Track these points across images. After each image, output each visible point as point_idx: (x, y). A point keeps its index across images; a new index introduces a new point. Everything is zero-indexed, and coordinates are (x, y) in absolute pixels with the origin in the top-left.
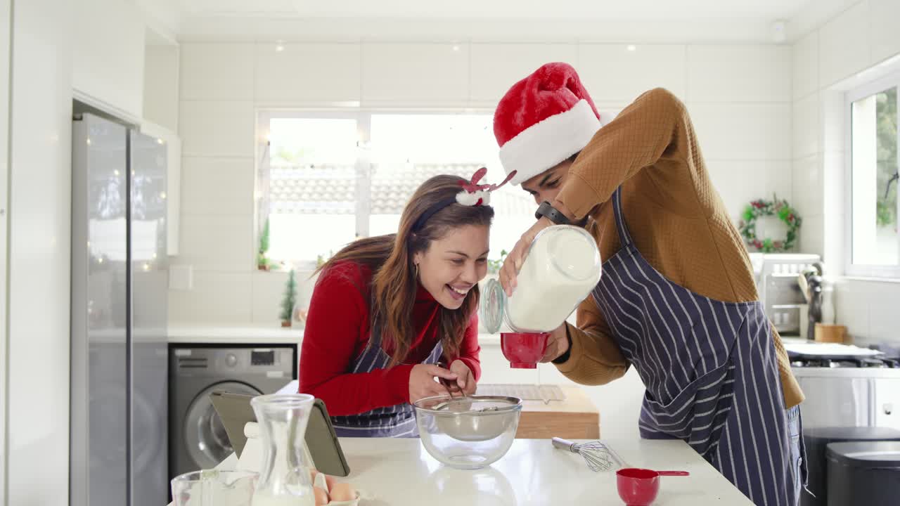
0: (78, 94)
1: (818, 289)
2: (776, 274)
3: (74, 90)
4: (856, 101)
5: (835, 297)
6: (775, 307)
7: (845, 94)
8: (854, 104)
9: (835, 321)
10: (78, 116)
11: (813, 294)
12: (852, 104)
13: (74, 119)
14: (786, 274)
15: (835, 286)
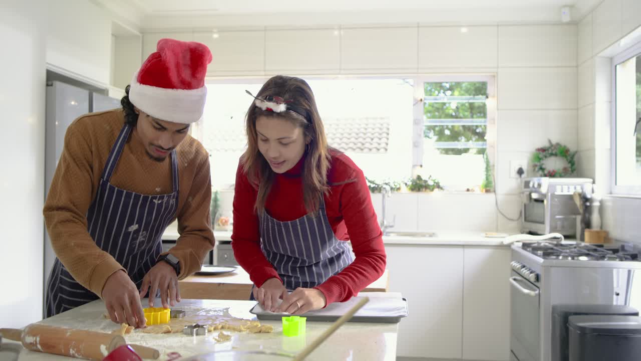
0: (50, 66)
1: (588, 204)
2: (558, 192)
3: (47, 63)
4: (619, 64)
5: (601, 209)
6: (558, 217)
7: (611, 59)
8: (618, 66)
9: (601, 228)
10: (50, 83)
11: (584, 208)
12: (616, 66)
13: (47, 85)
14: (566, 193)
15: (601, 202)
